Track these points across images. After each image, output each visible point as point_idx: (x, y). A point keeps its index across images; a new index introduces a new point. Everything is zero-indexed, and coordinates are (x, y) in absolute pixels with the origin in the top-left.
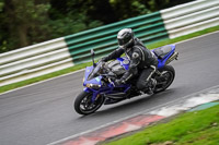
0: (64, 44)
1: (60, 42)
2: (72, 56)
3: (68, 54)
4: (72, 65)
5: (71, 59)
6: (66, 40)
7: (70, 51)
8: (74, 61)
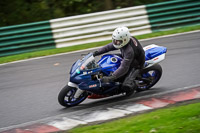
0: (145, 12)
1: (140, 10)
2: (151, 24)
3: (147, 22)
4: (149, 32)
5: (149, 26)
6: (147, 9)
7: (150, 19)
8: (152, 28)
